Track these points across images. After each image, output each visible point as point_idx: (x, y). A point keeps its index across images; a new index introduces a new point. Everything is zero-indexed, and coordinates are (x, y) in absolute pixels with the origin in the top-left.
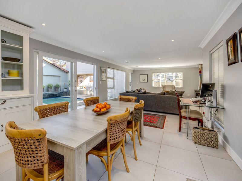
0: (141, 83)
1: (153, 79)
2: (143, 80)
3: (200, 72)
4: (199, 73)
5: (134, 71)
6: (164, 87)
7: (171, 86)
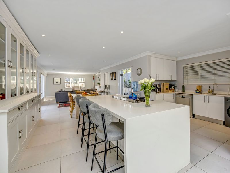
0: (54, 85)
1: (65, 82)
2: (57, 83)
5: (47, 75)
6: (74, 87)
7: (78, 87)
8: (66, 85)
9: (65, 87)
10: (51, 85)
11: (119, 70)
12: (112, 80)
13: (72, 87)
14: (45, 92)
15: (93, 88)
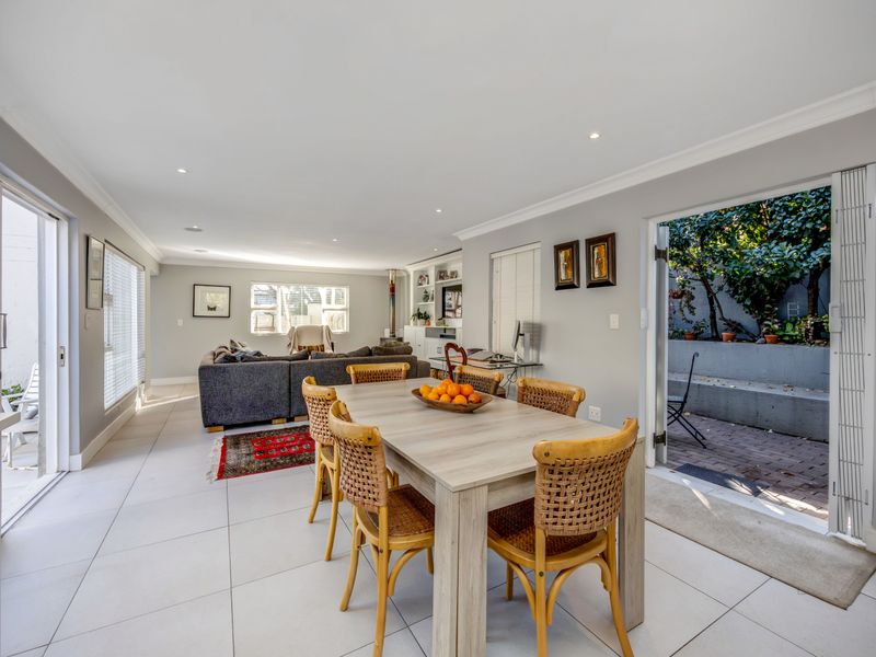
0: (196, 320)
1: (253, 305)
2: (210, 309)
3: (393, 290)
4: (388, 293)
5: (161, 267)
6: (297, 334)
7: (319, 331)
8: (258, 322)
9: (253, 331)
10: (180, 322)
11: (648, 218)
12: (571, 286)
13: (287, 332)
14: (142, 356)
15: (387, 334)
